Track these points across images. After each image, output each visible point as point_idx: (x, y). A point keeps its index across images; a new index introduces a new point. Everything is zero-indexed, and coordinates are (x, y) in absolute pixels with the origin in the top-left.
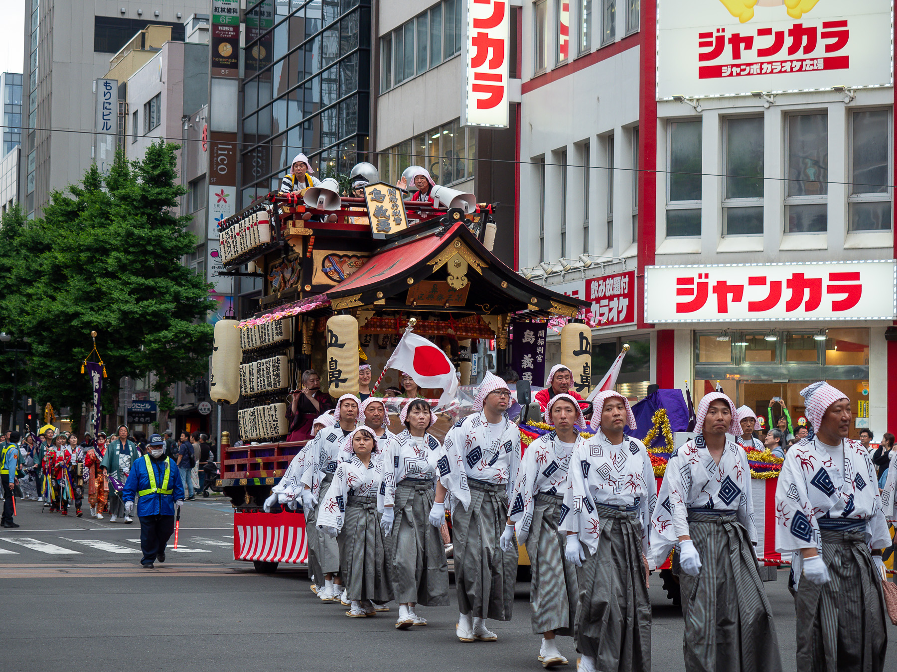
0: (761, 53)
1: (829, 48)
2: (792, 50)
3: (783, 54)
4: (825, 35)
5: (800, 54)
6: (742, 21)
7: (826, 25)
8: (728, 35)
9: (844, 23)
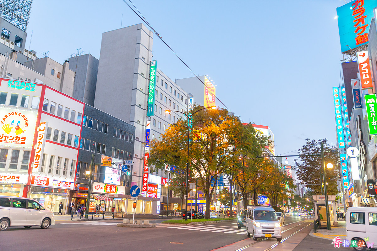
0: (10, 139)
1: (22, 141)
2: (16, 140)
3: (14, 140)
4: (22, 139)
5: (17, 141)
6: (7, 134)
7: (22, 137)
8: (4, 136)
9: (25, 137)
